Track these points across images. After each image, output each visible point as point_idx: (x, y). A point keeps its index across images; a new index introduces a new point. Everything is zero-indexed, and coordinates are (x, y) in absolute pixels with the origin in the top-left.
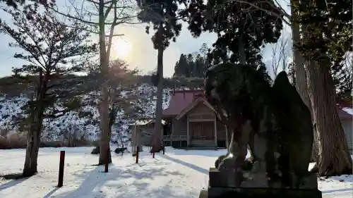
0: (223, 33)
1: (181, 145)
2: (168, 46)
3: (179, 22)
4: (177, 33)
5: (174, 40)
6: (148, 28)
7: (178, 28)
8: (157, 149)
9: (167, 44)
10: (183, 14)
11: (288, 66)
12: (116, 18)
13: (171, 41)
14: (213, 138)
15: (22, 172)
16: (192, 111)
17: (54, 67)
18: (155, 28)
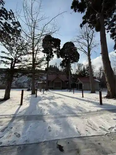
1: (53, 89)
3: (53, 54)
4: (53, 57)
5: (52, 59)
6: (44, 55)
7: (53, 56)
8: (47, 90)
9: (50, 60)
10: (55, 52)
12: (38, 48)
14: (60, 87)
15: (3, 98)
16: (55, 79)
17: (17, 59)
18: (47, 55)
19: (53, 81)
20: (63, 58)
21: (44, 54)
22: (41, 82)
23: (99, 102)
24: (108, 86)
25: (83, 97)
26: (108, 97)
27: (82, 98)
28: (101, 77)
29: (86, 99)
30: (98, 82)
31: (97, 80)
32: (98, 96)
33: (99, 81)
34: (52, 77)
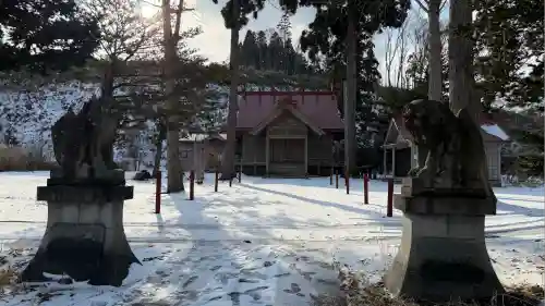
0: (324, 8)
1: (255, 172)
2: (245, 24)
4: (260, 7)
5: (255, 16)
11: (407, 56)
13: (250, 16)
16: (273, 123)
19: (263, 134)
20: (318, 6)
22: (201, 137)
25: (366, 202)
27: (361, 206)
34: (259, 112)
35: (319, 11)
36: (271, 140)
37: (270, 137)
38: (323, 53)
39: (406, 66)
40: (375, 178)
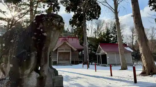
6: (44, 6)
7: (59, 8)
11: (93, 29)
18: (48, 6)
19: (56, 50)
20: (75, 12)
21: (44, 4)
23: (133, 80)
24: (143, 60)
25: (111, 75)
26: (144, 74)
27: (110, 77)
28: (134, 44)
29: (117, 78)
30: (130, 52)
31: (128, 49)
32: (132, 73)
33: (132, 51)
35: (75, 14)
36: (59, 52)
37: (58, 51)
38: (76, 26)
39: (93, 31)
40: (92, 64)
